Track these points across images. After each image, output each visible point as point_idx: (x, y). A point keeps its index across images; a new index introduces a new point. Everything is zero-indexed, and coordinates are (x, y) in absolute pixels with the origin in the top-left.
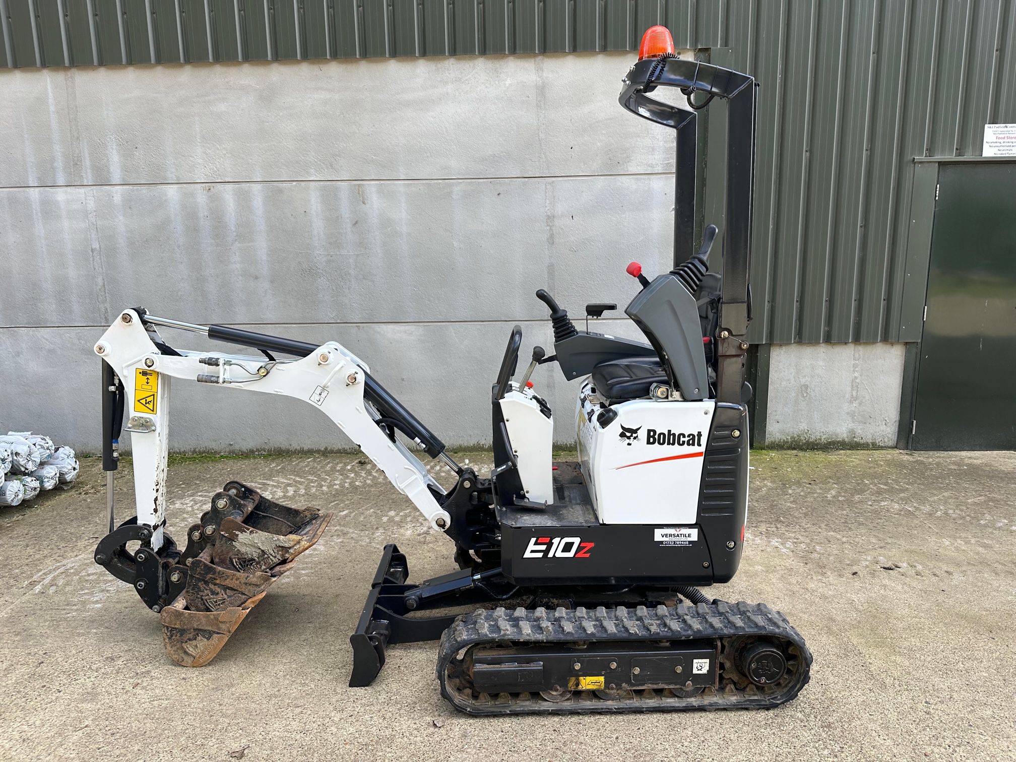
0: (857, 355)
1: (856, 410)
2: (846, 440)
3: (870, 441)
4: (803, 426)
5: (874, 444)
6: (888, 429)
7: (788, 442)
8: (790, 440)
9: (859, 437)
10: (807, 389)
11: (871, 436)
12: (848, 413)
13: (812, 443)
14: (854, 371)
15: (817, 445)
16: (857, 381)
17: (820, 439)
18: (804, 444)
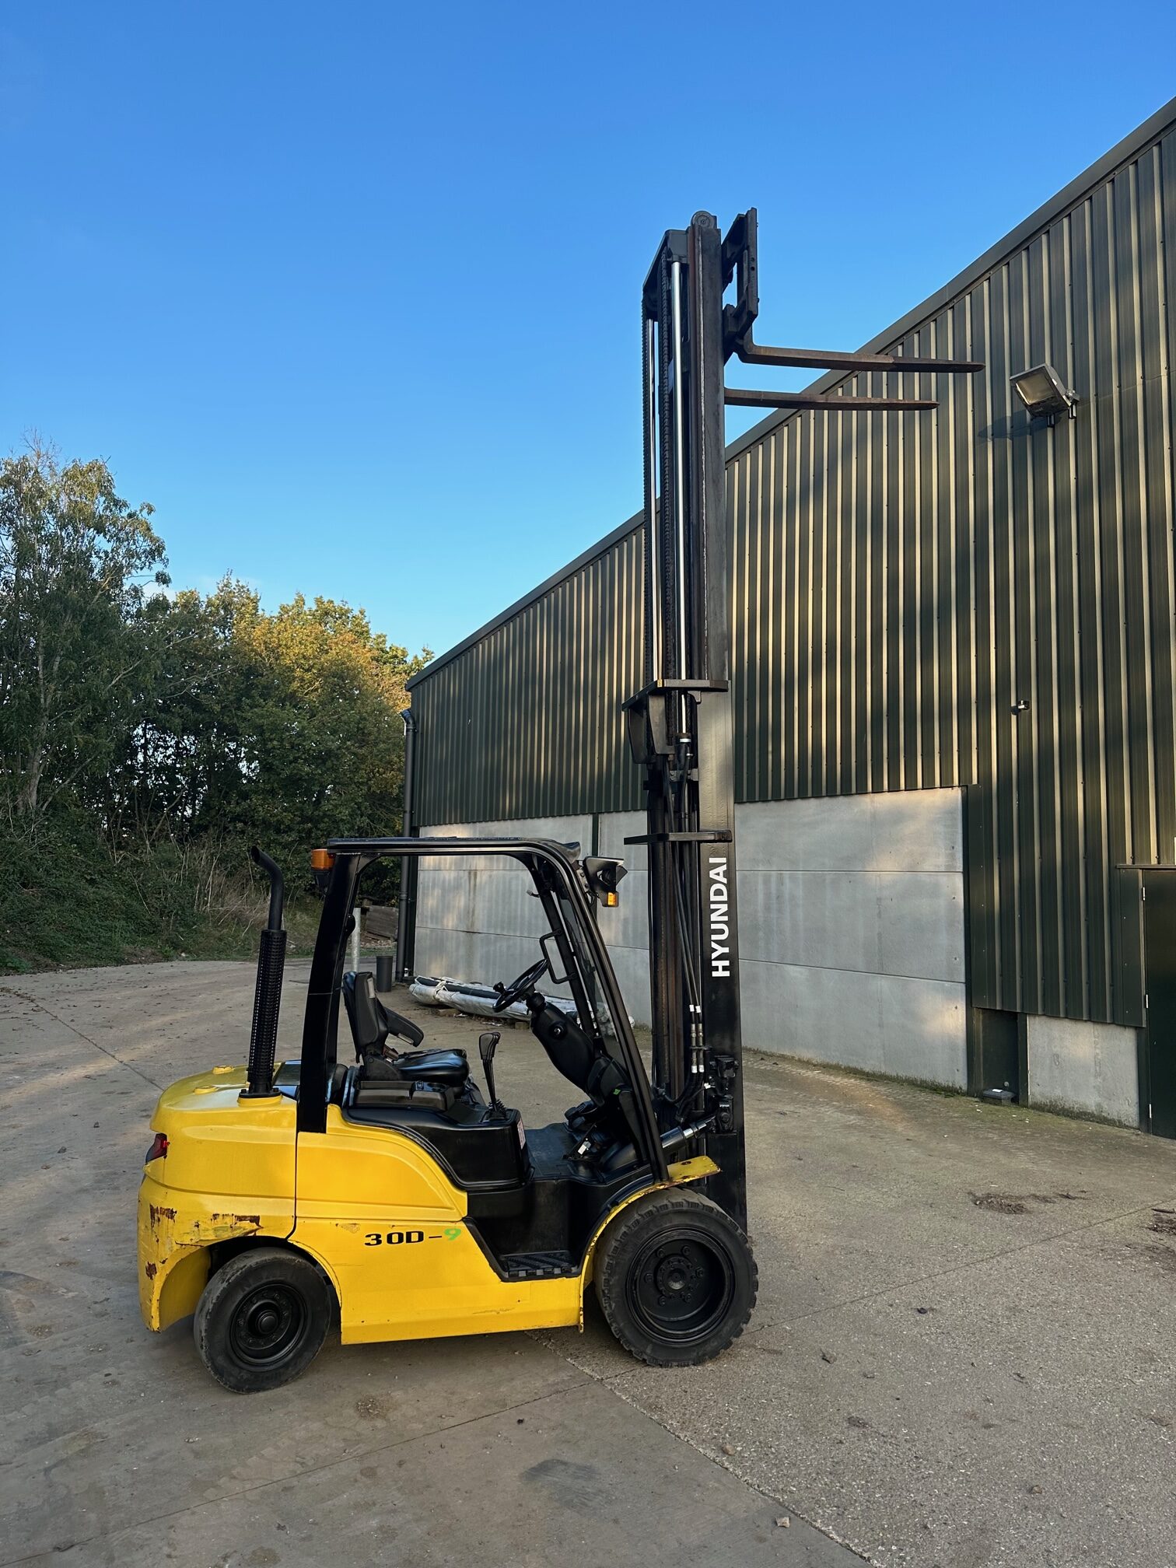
0: (1096, 1033)
1: (1101, 1085)
2: (1095, 1113)
3: (1116, 1118)
4: (1058, 1092)
5: (1120, 1121)
6: (1131, 1109)
7: (1047, 1105)
8: (1049, 1104)
9: (1106, 1112)
10: (1058, 1058)
11: (1116, 1114)
12: (1094, 1087)
13: (1067, 1110)
14: (1095, 1047)
15: (1072, 1112)
16: (1099, 1057)
17: (1073, 1108)
18: (1060, 1110)
